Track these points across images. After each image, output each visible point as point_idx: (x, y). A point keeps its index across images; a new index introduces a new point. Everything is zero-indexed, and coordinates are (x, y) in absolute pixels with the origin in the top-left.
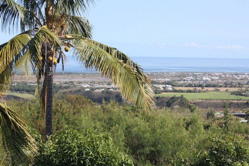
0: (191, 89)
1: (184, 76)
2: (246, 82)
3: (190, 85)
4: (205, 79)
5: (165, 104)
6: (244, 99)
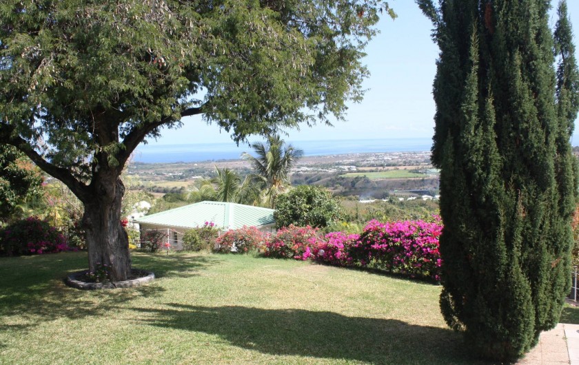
0: (374, 168)
1: (368, 157)
2: (423, 160)
3: (373, 165)
4: (386, 158)
5: (350, 184)
6: (420, 177)
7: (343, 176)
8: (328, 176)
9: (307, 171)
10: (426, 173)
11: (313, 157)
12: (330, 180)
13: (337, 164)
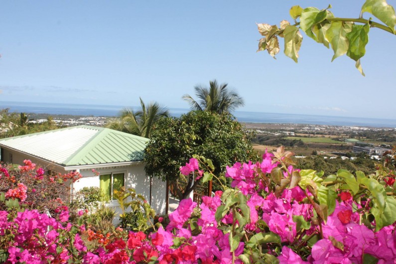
0: (307, 135)
1: (303, 127)
2: (342, 132)
3: (306, 133)
4: (316, 129)
5: (289, 144)
6: (340, 143)
7: (285, 138)
8: (275, 137)
9: (260, 133)
10: (344, 141)
11: (265, 124)
12: (276, 141)
13: (281, 130)
